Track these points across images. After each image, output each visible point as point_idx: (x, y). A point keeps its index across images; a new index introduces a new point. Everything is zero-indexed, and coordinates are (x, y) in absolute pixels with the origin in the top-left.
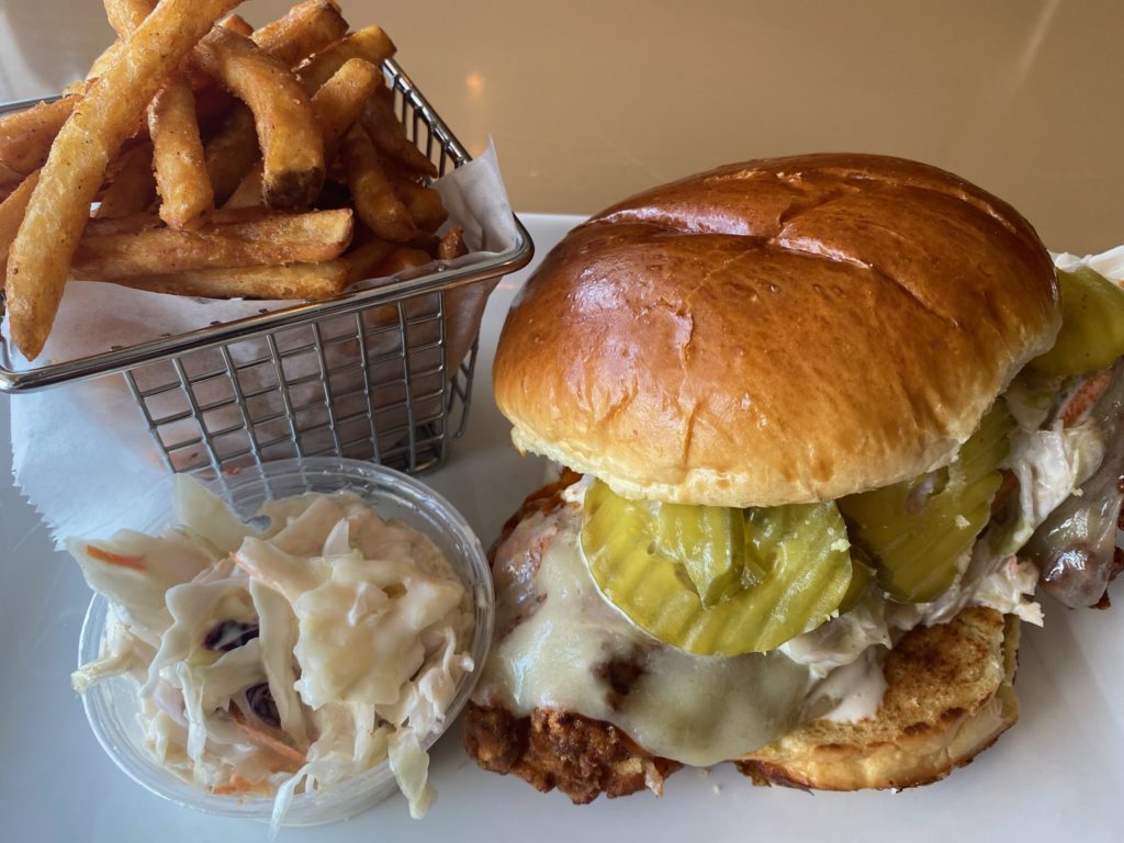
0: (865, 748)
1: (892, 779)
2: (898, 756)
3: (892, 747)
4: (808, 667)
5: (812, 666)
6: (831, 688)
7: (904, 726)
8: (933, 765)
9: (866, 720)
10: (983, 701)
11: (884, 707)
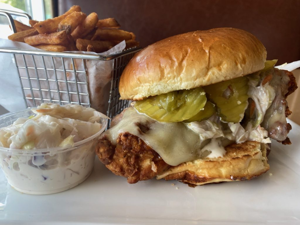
0: (220, 162)
1: (231, 175)
2: (231, 167)
3: (229, 162)
4: (199, 134)
5: (200, 134)
6: (208, 148)
7: (232, 158)
8: (244, 174)
9: (220, 157)
10: (256, 154)
11: (226, 155)
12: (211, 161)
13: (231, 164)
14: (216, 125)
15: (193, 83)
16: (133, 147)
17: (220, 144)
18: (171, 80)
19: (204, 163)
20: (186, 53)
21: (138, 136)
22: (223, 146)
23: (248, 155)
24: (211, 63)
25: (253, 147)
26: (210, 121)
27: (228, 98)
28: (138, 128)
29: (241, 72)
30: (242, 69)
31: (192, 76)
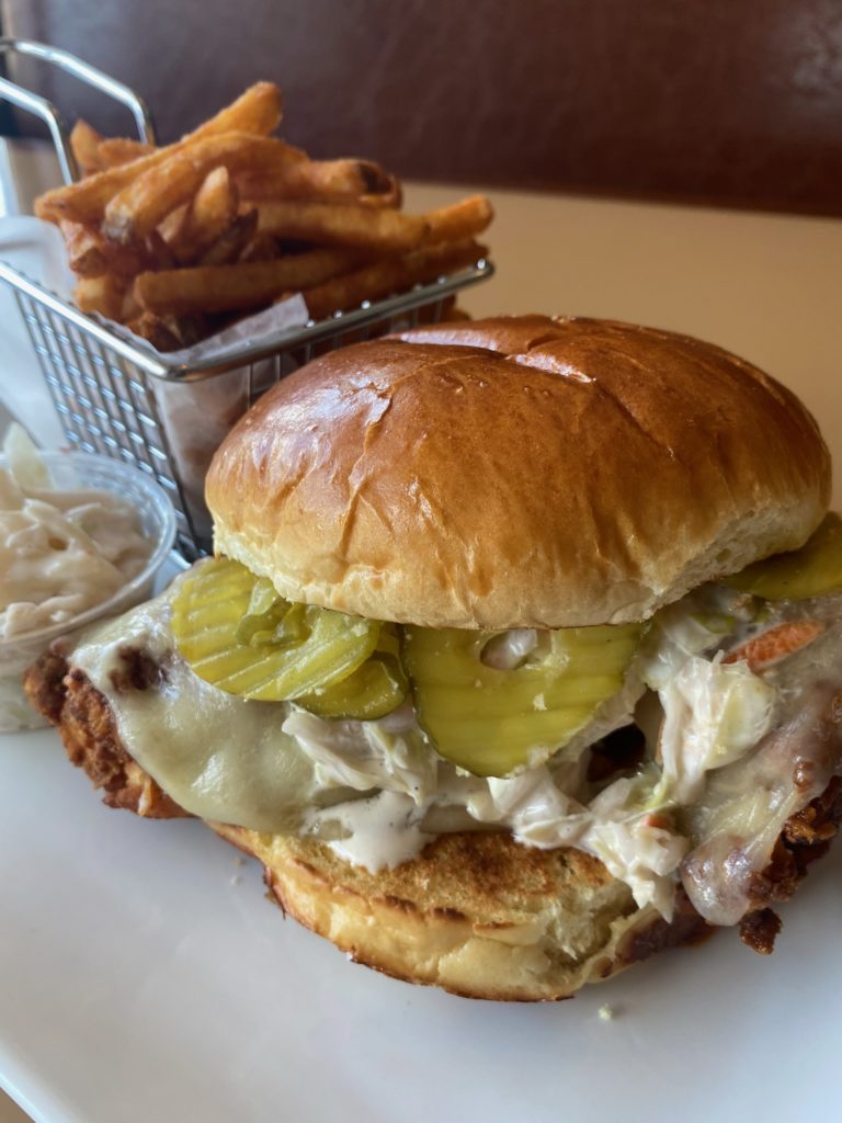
1: (356, 945)
2: (369, 921)
3: (365, 906)
4: (313, 763)
5: (317, 765)
6: (347, 816)
7: (393, 894)
8: (414, 966)
9: (364, 869)
10: (497, 926)
11: (394, 871)
12: (312, 869)
13: (369, 911)
14: (405, 750)
15: (298, 591)
16: (90, 719)
17: (412, 818)
18: (254, 545)
19: (290, 862)
20: (300, 472)
21: (104, 693)
22: (422, 830)
23: (454, 915)
24: (356, 546)
25: (544, 886)
26: (381, 728)
27: (512, 662)
28: (120, 667)
29: (469, 620)
30: (468, 609)
31: (295, 568)
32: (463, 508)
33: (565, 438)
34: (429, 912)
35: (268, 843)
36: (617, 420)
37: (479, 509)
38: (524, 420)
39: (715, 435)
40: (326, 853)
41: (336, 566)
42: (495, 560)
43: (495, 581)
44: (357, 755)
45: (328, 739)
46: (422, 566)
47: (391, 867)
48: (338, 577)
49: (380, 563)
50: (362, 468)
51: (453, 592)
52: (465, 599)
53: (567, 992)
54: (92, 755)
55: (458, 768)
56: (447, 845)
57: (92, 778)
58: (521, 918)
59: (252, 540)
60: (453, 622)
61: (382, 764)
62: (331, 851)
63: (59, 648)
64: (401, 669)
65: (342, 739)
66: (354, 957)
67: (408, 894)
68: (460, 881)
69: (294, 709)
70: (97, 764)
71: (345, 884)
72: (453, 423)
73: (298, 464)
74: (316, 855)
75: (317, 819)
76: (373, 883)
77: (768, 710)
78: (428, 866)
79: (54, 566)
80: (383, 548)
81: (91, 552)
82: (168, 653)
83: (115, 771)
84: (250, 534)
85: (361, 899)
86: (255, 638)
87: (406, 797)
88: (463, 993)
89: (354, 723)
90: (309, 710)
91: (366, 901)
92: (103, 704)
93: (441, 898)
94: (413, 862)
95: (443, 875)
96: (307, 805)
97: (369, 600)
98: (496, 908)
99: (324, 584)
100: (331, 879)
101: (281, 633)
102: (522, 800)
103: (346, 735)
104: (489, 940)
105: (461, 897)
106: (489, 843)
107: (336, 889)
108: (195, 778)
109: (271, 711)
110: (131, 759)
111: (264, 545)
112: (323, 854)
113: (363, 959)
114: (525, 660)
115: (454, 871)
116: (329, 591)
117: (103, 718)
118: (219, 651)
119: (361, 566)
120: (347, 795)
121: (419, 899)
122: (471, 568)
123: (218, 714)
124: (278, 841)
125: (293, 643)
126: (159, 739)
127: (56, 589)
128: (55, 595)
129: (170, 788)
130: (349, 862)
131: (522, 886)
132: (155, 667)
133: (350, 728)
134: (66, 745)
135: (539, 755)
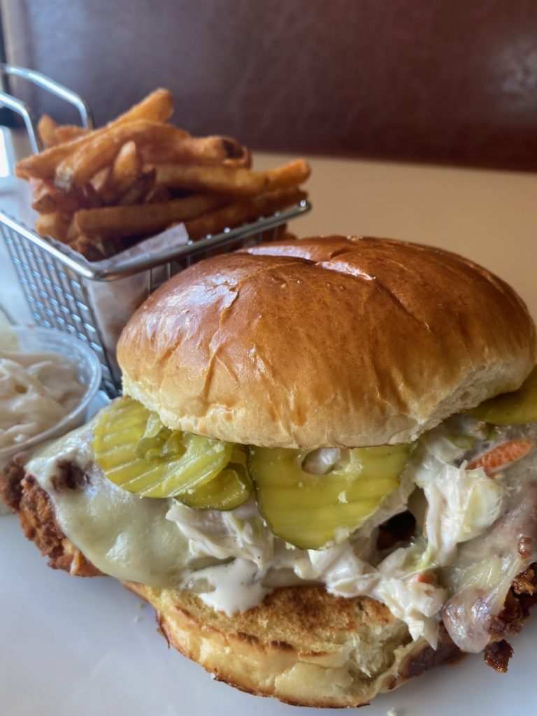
1: (218, 668)
2: (228, 650)
3: (222, 639)
4: (188, 540)
5: (191, 542)
6: (212, 576)
7: (243, 631)
8: (258, 683)
9: (223, 613)
10: (315, 654)
11: (244, 614)
12: (187, 613)
13: (227, 644)
14: (251, 531)
15: (176, 421)
16: (38, 509)
17: (256, 578)
18: (147, 390)
19: (172, 608)
20: (177, 341)
21: (48, 491)
22: (263, 585)
23: (285, 646)
24: (214, 393)
25: (347, 624)
26: (234, 516)
27: (324, 469)
28: (58, 473)
29: (291, 443)
30: (290, 435)
31: (173, 406)
32: (286, 365)
33: (355, 318)
34: (267, 644)
35: (158, 594)
36: (390, 304)
37: (296, 366)
38: (327, 305)
39: (457, 314)
40: (198, 602)
41: (201, 405)
42: (309, 401)
43: (308, 415)
44: (218, 535)
45: (198, 524)
46: (258, 405)
47: (242, 611)
48: (203, 413)
49: (230, 403)
50: (218, 337)
51: (280, 423)
52: (288, 428)
53: (365, 701)
54: (40, 532)
55: (287, 544)
56: (280, 596)
57: (41, 549)
58: (331, 648)
59: (146, 386)
60: (280, 443)
61: (235, 541)
62: (200, 600)
63: (19, 460)
64: (247, 475)
65: (207, 523)
66: (217, 677)
67: (254, 632)
68: (289, 621)
69: (175, 503)
70: (44, 539)
71: (210, 624)
72: (279, 308)
73: (176, 336)
74: (190, 603)
75: (191, 579)
76: (229, 623)
77: (499, 501)
78: (267, 610)
79: (18, 404)
80: (232, 393)
81: (43, 394)
82: (90, 464)
83: (56, 544)
84: (145, 383)
85: (221, 635)
86: (148, 453)
87: (252, 563)
88: (293, 702)
89: (216, 513)
90: (184, 504)
91: (225, 636)
92: (46, 499)
93: (276, 633)
94: (257, 607)
95: (278, 617)
96: (184, 569)
97: (223, 428)
98: (315, 641)
99: (193, 418)
100: (200, 620)
101: (166, 451)
102: (332, 565)
103: (210, 521)
104: (310, 664)
105: (290, 633)
106: (310, 594)
107: (204, 628)
108: (107, 550)
109: (160, 504)
110: (65, 537)
111: (153, 391)
112: (196, 603)
113: (221, 678)
114: (333, 468)
115: (285, 614)
116: (196, 422)
117: (47, 508)
118: (124, 462)
119: (217, 405)
120: (211, 562)
121: (261, 635)
122: (292, 407)
123: (123, 506)
124: (164, 593)
125: (174, 457)
126: (83, 523)
127: (19, 419)
128: (18, 423)
129: (91, 557)
130: (213, 608)
131: (332, 625)
132: (82, 474)
133: (213, 516)
134: (23, 526)
135: (343, 534)
